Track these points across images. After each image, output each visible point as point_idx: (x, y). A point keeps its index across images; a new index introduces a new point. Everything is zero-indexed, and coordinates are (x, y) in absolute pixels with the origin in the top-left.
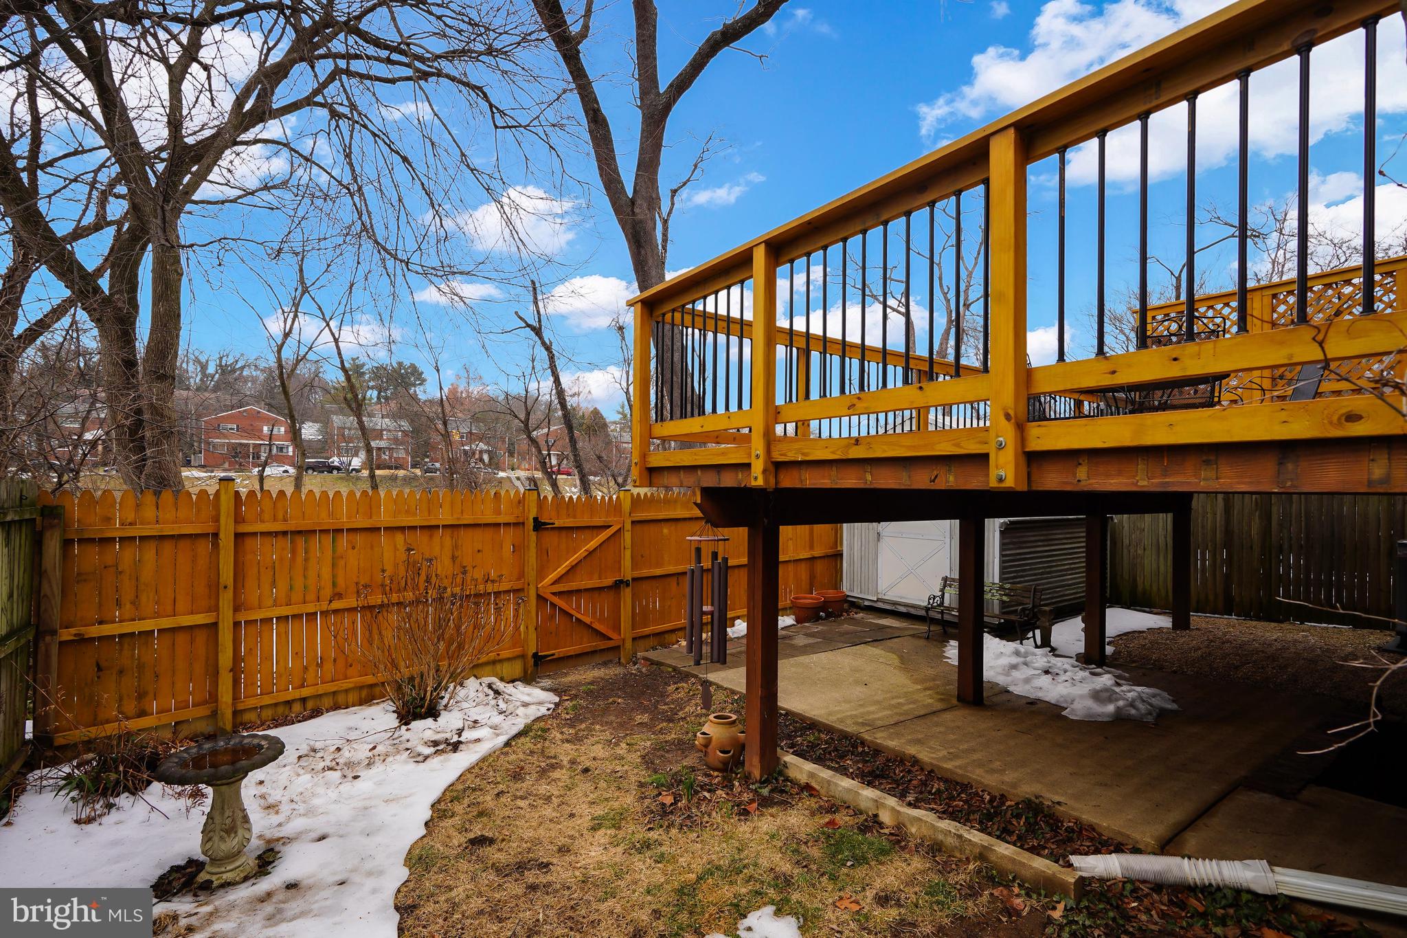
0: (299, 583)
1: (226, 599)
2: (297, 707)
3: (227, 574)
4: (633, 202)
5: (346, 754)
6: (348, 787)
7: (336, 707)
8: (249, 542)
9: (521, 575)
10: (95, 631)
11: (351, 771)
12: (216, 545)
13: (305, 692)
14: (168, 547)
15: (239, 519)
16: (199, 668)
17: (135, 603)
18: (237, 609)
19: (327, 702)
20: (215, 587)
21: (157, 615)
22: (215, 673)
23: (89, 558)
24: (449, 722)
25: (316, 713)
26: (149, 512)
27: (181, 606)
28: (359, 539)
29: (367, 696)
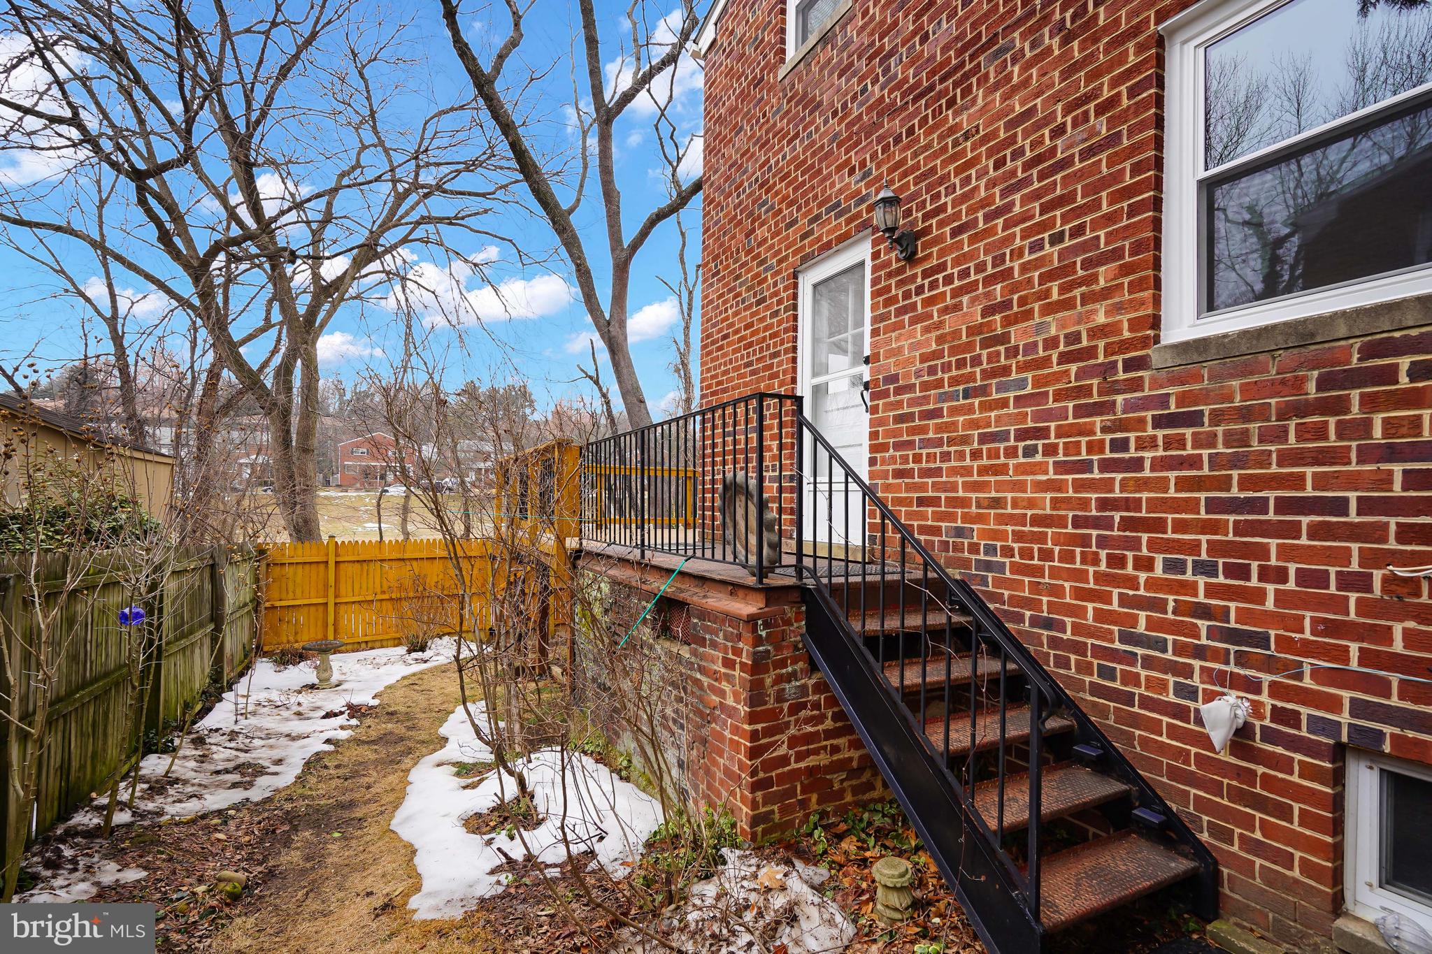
0: (364, 586)
1: (331, 592)
2: (363, 646)
3: (332, 581)
4: (609, 323)
5: (377, 661)
6: (376, 671)
7: (382, 647)
8: (342, 565)
9: (483, 585)
10: (278, 604)
11: (378, 666)
12: (327, 567)
13: (367, 639)
14: (307, 567)
15: (337, 555)
16: (320, 623)
17: (294, 592)
18: (336, 597)
19: (378, 644)
20: (326, 586)
21: (303, 598)
22: (326, 626)
23: (276, 571)
24: (427, 654)
25: (372, 648)
26: (300, 552)
27: (313, 594)
28: (394, 564)
29: (397, 643)
